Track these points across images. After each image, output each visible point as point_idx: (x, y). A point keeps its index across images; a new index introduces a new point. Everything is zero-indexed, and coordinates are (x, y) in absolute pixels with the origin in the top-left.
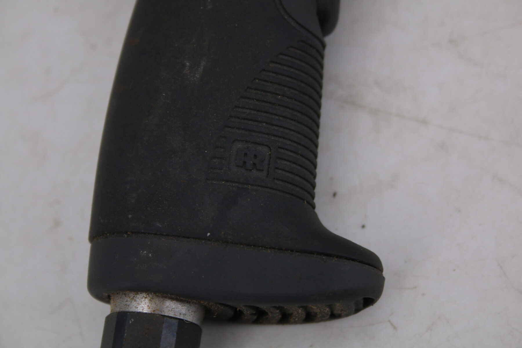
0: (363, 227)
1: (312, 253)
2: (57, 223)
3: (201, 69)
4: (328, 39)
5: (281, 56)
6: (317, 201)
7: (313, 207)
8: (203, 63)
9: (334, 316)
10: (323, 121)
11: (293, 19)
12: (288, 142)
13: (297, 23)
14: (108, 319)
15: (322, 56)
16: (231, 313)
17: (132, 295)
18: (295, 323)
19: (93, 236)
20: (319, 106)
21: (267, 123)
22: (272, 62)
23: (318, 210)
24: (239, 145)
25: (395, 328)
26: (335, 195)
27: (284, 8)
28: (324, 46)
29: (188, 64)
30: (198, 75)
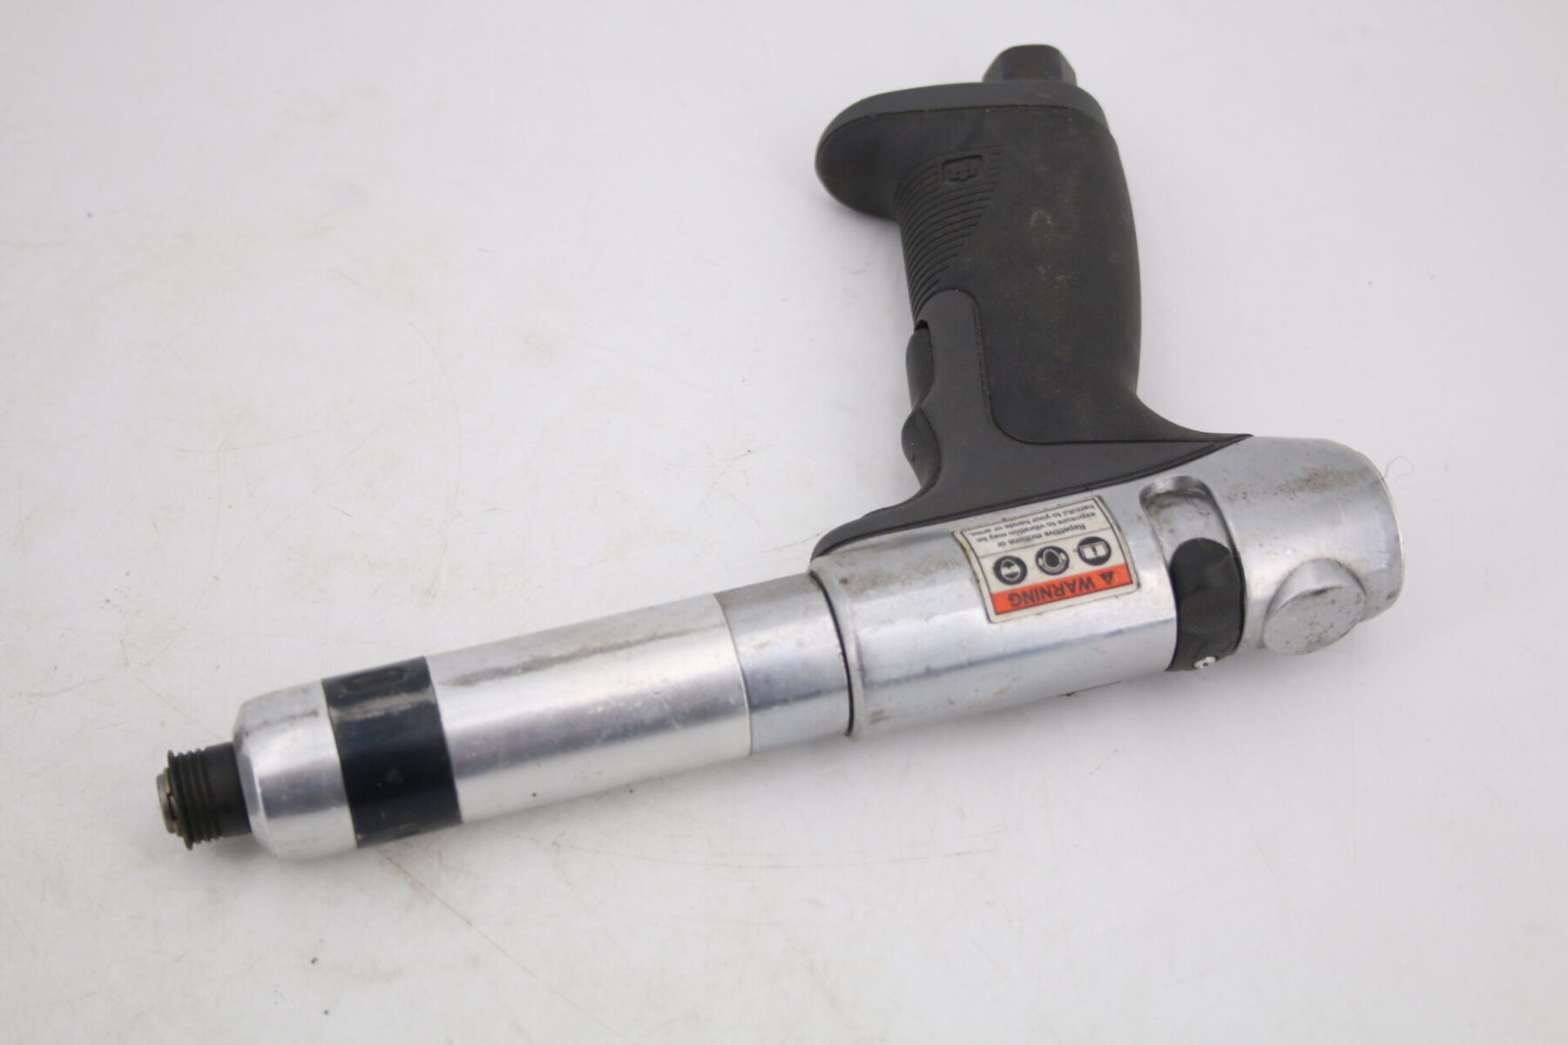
8: (1032, 226)
29: (1049, 222)
30: (1035, 214)
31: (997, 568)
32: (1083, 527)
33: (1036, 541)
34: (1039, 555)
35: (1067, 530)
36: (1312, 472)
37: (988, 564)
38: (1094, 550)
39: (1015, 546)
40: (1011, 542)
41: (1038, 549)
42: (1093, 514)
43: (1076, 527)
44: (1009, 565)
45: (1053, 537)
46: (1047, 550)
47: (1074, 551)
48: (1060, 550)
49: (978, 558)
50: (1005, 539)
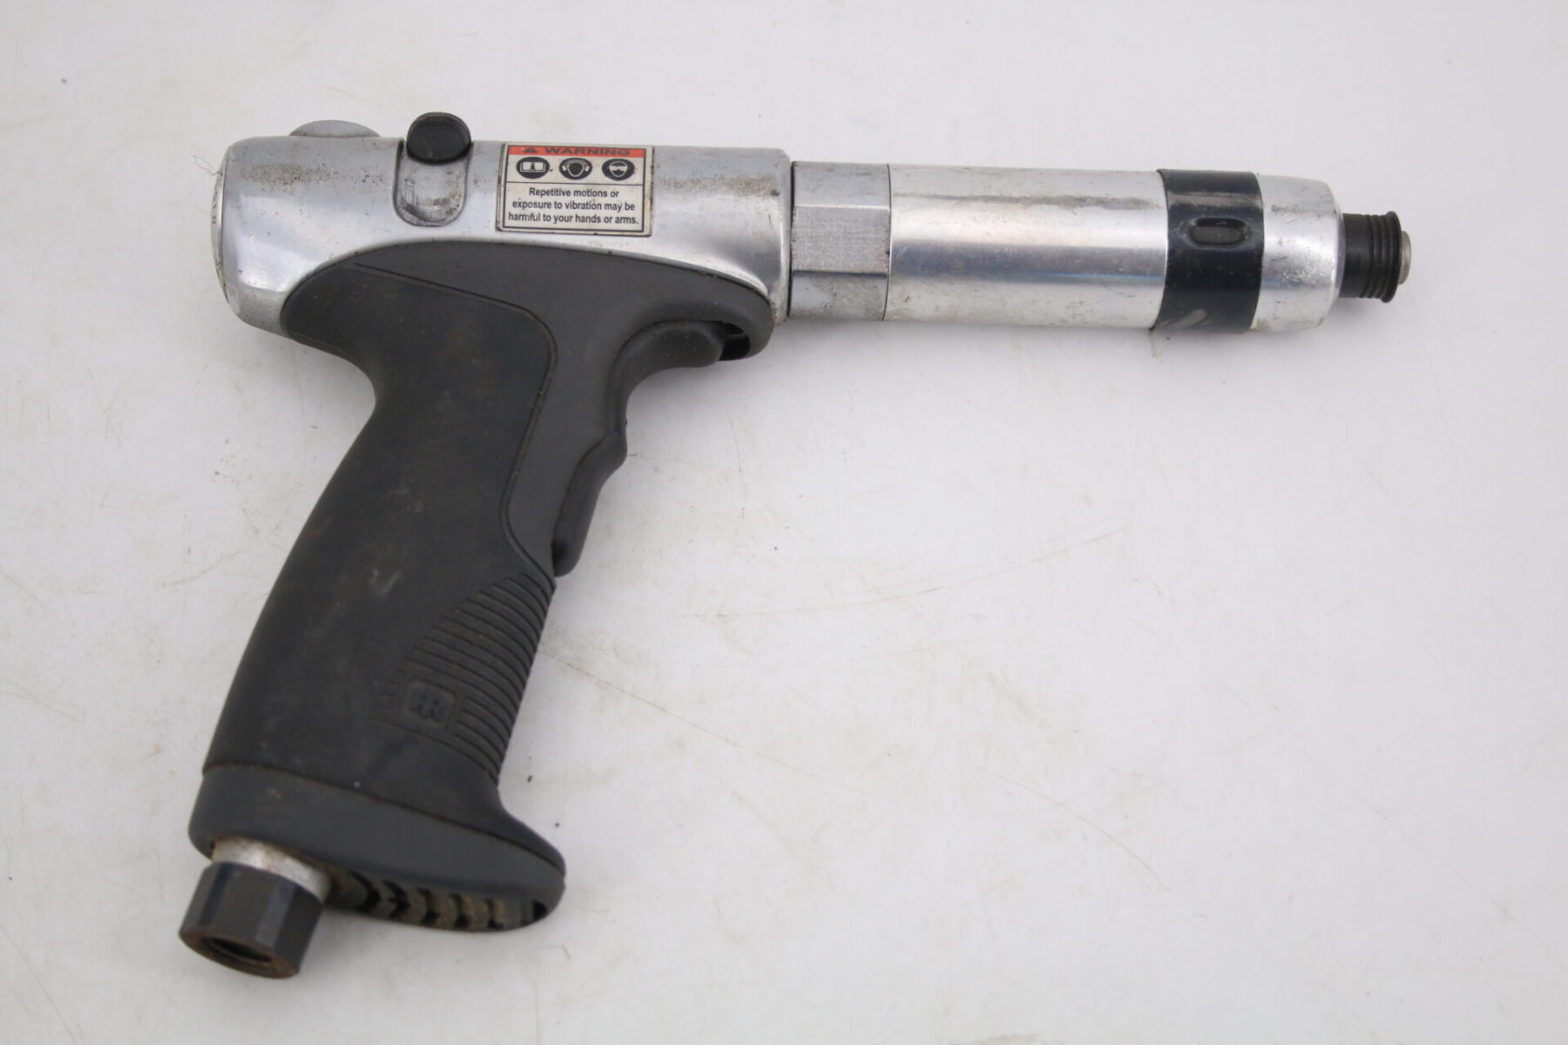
0: (557, 825)
1: (478, 830)
2: (158, 750)
3: (391, 582)
4: (560, 581)
5: (494, 588)
6: (504, 777)
7: (496, 782)
8: (395, 577)
9: (494, 926)
10: (532, 681)
11: (519, 545)
12: (480, 694)
13: (524, 552)
14: (207, 873)
15: (548, 601)
16: (363, 894)
17: (244, 843)
18: (444, 927)
19: (208, 768)
20: (531, 661)
21: (459, 665)
22: (482, 592)
23: (502, 788)
24: (418, 685)
25: (568, 956)
26: (530, 779)
27: (511, 531)
28: (553, 588)
29: (376, 573)
30: (385, 590)
31: (631, 171)
32: (532, 191)
33: (582, 188)
34: (585, 174)
35: (547, 193)
36: (288, 187)
37: (636, 178)
38: (533, 167)
39: (603, 189)
40: (605, 194)
41: (584, 180)
42: (514, 204)
43: (538, 193)
44: (618, 172)
45: (565, 188)
46: (578, 175)
47: (551, 170)
48: (565, 174)
49: (644, 185)
50: (609, 200)
